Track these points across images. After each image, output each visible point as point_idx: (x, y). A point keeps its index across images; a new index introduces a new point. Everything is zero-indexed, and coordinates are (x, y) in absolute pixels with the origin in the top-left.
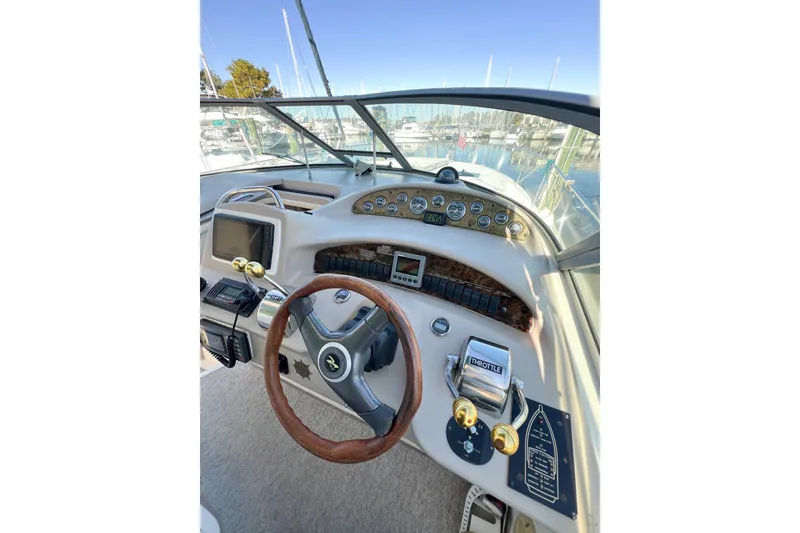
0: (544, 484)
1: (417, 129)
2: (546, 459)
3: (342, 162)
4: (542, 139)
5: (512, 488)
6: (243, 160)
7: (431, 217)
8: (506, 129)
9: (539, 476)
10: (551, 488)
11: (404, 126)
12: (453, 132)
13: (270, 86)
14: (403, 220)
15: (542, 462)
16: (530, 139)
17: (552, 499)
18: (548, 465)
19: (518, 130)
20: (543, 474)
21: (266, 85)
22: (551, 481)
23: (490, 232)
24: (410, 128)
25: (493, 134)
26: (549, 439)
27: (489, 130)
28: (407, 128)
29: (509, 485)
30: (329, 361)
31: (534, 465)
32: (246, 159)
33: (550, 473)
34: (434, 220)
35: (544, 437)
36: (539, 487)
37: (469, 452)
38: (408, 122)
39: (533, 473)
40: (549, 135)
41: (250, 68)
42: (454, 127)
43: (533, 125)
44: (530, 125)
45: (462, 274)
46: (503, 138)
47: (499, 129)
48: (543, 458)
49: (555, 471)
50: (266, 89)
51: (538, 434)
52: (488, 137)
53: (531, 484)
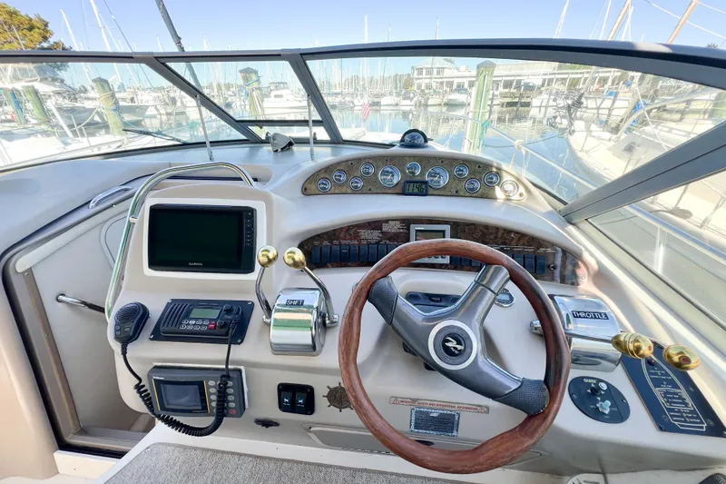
0: (688, 417)
1: (291, 97)
2: (676, 394)
3: (244, 138)
4: (440, 105)
5: (665, 430)
6: (62, 145)
7: (411, 188)
8: (398, 95)
9: (679, 411)
10: (696, 418)
11: (273, 94)
12: (337, 100)
13: (52, 40)
14: (375, 196)
15: (674, 398)
16: (426, 105)
17: (702, 427)
18: (680, 398)
19: (412, 95)
20: (682, 408)
21: (45, 38)
22: (691, 412)
23: (482, 197)
24: (281, 96)
25: (384, 101)
26: (667, 374)
27: (378, 96)
28: (276, 96)
29: (661, 429)
30: (448, 344)
31: (670, 403)
32: (66, 144)
33: (686, 405)
34: (416, 190)
35: (662, 375)
36: (685, 421)
37: (607, 412)
38: (277, 88)
39: (673, 410)
40: (445, 100)
41: (12, 14)
42: (337, 94)
43: (426, 91)
44: (423, 91)
45: (496, 237)
46: (397, 105)
47: (391, 94)
48: (672, 393)
49: (689, 400)
50: (45, 45)
51: (656, 374)
52: (378, 104)
53: (676, 421)
